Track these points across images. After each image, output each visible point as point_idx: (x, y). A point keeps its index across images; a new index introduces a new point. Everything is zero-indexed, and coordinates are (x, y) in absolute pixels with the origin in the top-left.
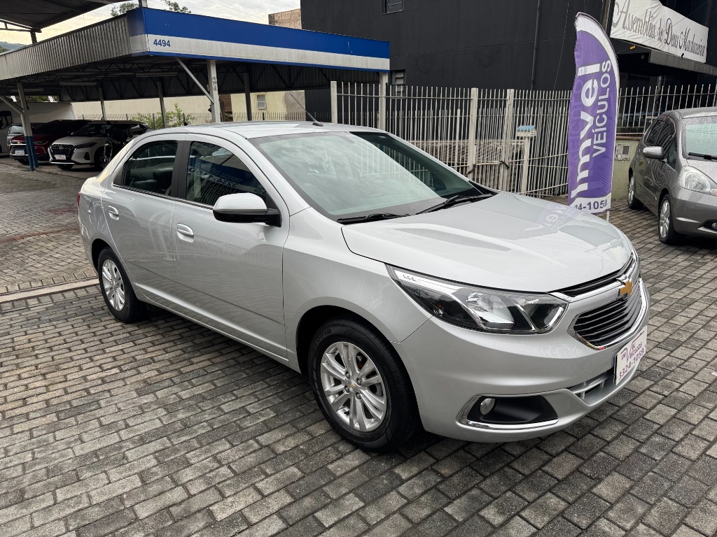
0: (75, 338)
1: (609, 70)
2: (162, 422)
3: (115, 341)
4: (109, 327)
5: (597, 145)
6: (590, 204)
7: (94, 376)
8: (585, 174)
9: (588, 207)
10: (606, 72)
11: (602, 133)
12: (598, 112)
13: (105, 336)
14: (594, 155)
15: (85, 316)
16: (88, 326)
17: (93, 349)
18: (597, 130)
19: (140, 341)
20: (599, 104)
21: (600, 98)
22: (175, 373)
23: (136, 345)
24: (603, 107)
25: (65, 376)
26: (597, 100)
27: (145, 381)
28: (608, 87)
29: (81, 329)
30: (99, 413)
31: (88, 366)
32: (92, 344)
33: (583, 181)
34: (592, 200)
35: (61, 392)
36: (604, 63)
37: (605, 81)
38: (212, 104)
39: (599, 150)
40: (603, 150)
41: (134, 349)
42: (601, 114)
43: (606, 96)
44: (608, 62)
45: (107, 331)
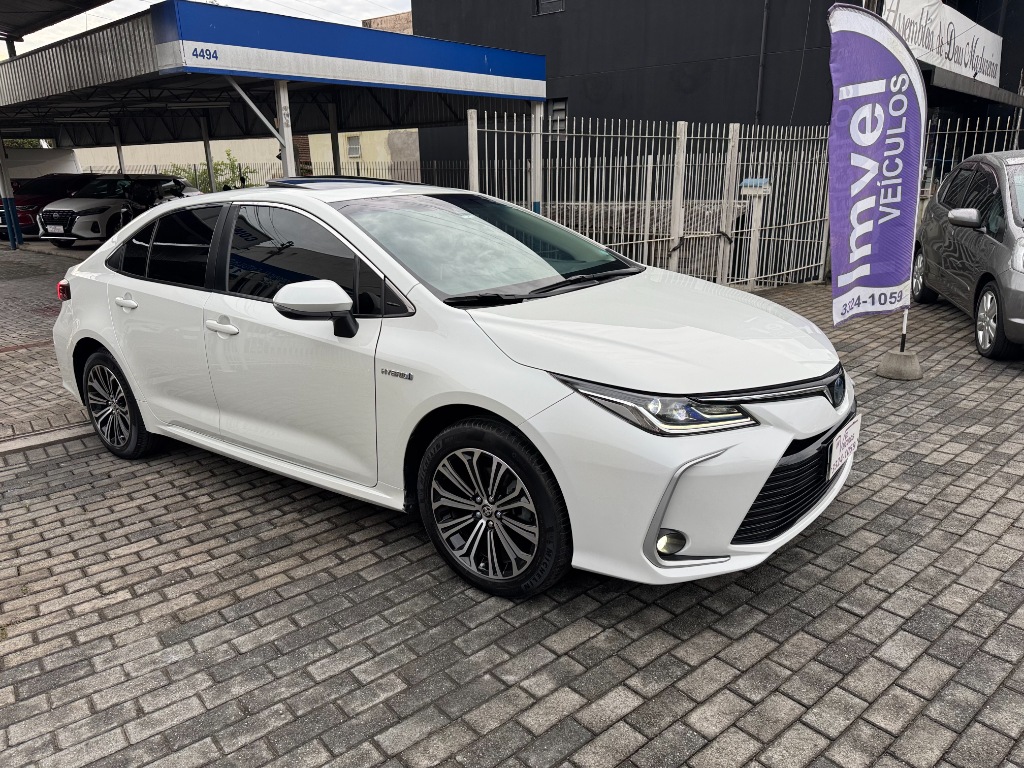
0: (59, 532)
1: (904, 88)
2: (202, 702)
3: (126, 536)
4: (116, 509)
5: (885, 205)
6: (873, 296)
7: (87, 607)
8: (866, 250)
9: (870, 300)
10: (900, 92)
11: (894, 187)
12: (886, 154)
13: (110, 526)
14: (881, 221)
15: (78, 490)
16: (83, 507)
17: (89, 551)
18: (884, 183)
19: (168, 536)
20: (888, 141)
21: (889, 132)
22: (226, 600)
23: (161, 543)
24: (896, 146)
25: (37, 607)
26: (884, 136)
27: (174, 616)
28: (903, 115)
29: (71, 513)
30: (91, 684)
31: (76, 586)
32: (87, 542)
33: (863, 261)
34: (877, 291)
35: (26, 640)
36: (894, 79)
37: (898, 105)
38: (283, 147)
39: (890, 214)
40: (896, 213)
41: (158, 552)
42: (892, 158)
43: (902, 130)
44: (903, 76)
45: (113, 517)
